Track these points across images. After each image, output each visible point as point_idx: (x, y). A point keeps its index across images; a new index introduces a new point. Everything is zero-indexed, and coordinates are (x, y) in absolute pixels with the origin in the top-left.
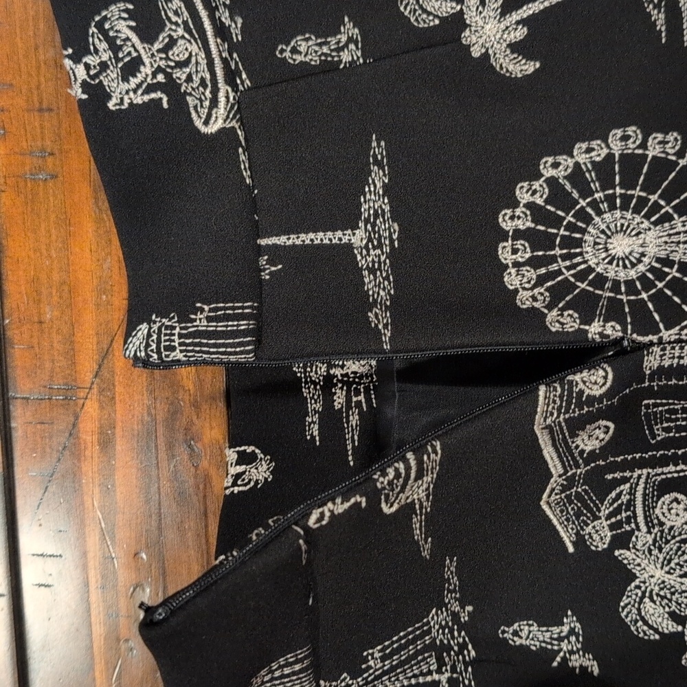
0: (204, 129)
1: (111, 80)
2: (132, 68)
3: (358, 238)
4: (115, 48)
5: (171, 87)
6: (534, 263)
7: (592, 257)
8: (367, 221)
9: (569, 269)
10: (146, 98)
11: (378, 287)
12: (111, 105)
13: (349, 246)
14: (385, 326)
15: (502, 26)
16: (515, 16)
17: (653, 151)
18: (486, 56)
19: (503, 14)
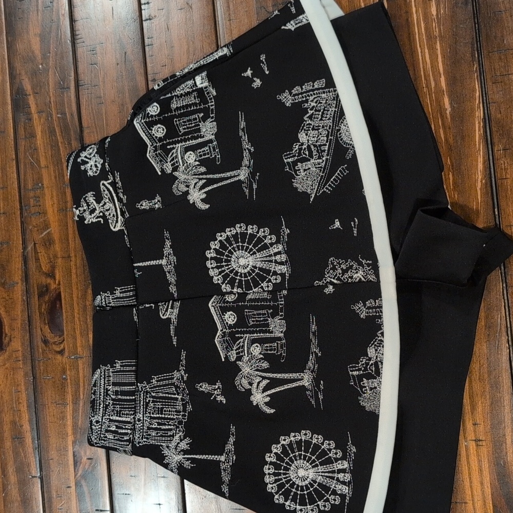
0: (114, 230)
1: (87, 215)
2: (93, 211)
3: (163, 262)
4: (88, 205)
5: (104, 217)
6: (217, 267)
7: (234, 265)
8: (166, 256)
9: (227, 269)
10: (96, 220)
11: (172, 278)
12: (86, 222)
13: (161, 264)
14: (175, 292)
15: (199, 193)
16: (203, 191)
17: (250, 231)
18: (194, 203)
19: (199, 190)
